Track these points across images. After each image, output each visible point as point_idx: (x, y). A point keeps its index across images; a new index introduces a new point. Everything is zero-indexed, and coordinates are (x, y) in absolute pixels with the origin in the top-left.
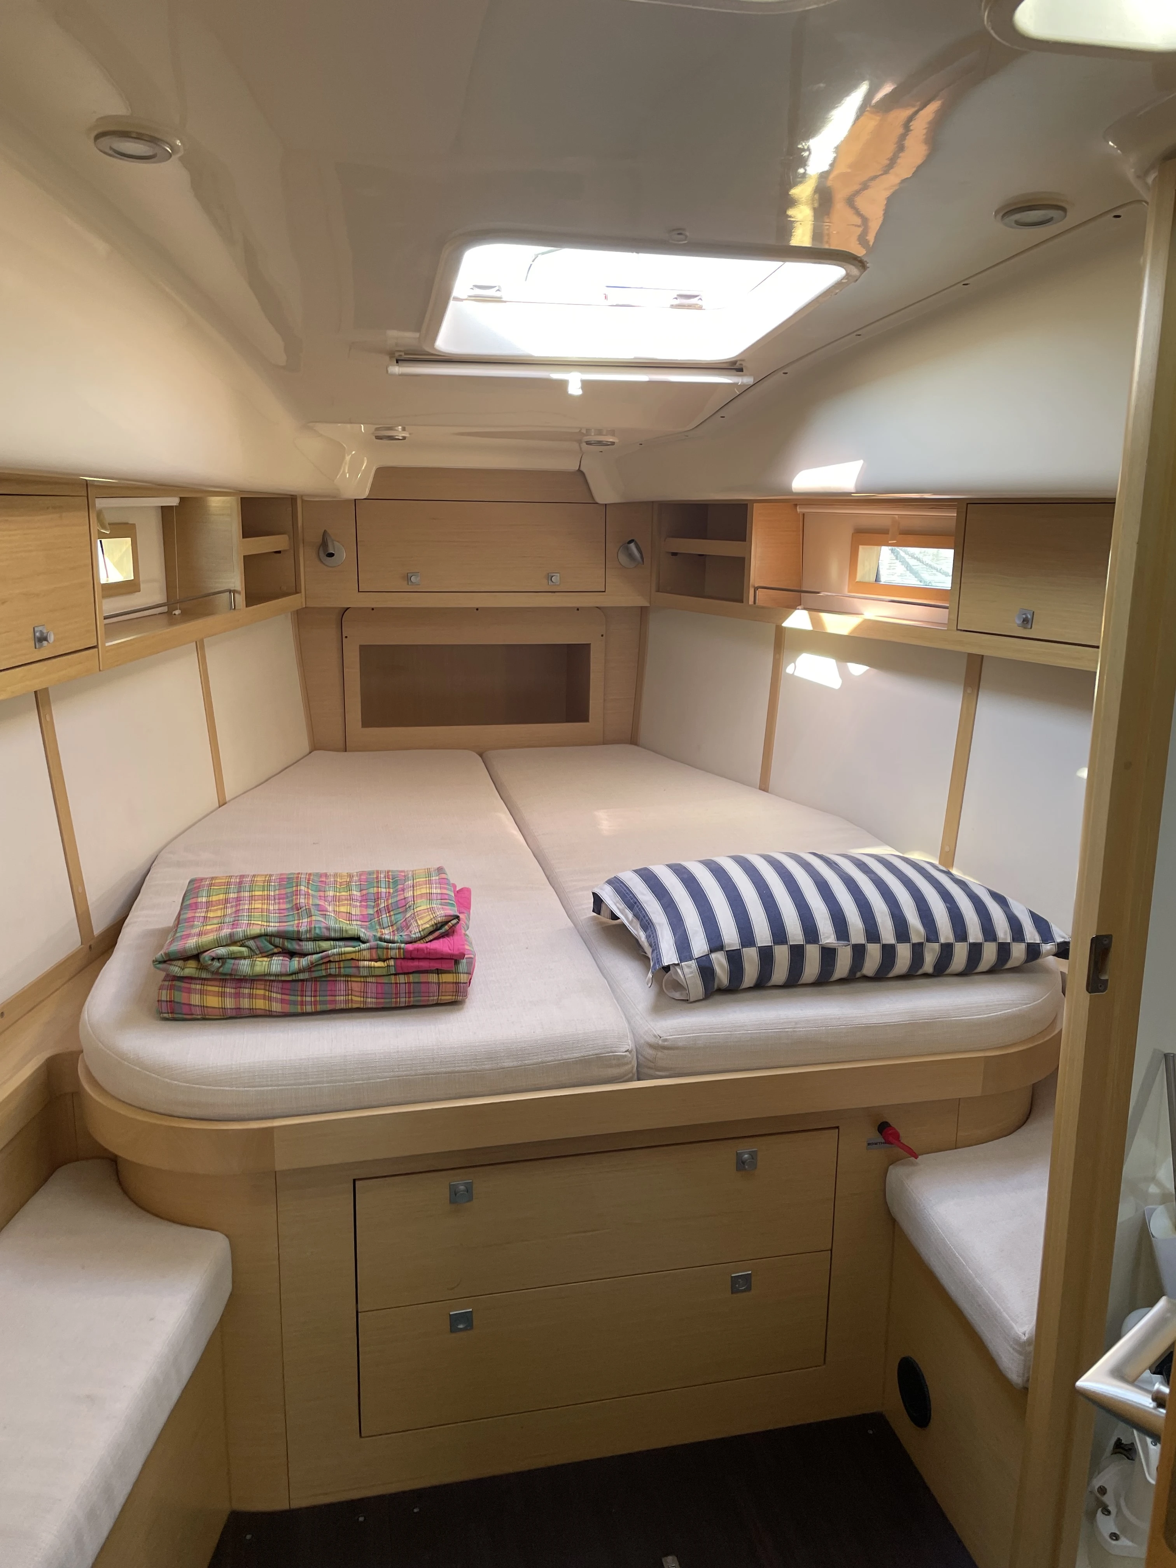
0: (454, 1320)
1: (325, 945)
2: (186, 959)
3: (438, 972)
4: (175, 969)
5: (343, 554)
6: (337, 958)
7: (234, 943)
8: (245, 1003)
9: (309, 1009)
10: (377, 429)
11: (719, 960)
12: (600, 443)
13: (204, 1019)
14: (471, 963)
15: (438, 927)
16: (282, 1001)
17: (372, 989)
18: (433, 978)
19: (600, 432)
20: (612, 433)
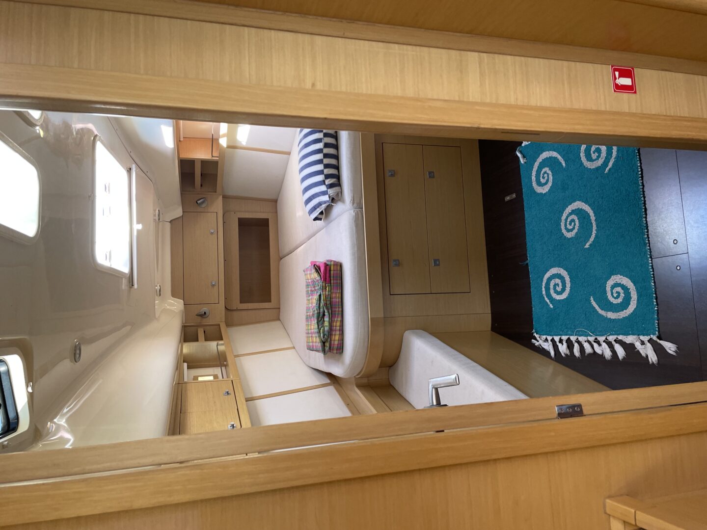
0: (436, 265)
1: (321, 305)
2: (324, 346)
3: (330, 270)
4: (327, 349)
5: (205, 309)
6: (325, 301)
7: (320, 332)
8: (338, 328)
9: (340, 309)
10: (157, 295)
11: (328, 182)
12: (159, 215)
13: (343, 340)
14: (328, 261)
15: (317, 271)
16: (338, 317)
17: (335, 291)
18: (332, 272)
19: (155, 215)
20: (155, 211)
